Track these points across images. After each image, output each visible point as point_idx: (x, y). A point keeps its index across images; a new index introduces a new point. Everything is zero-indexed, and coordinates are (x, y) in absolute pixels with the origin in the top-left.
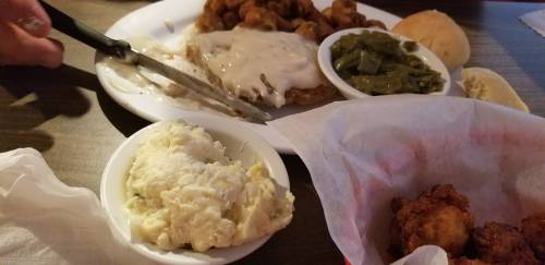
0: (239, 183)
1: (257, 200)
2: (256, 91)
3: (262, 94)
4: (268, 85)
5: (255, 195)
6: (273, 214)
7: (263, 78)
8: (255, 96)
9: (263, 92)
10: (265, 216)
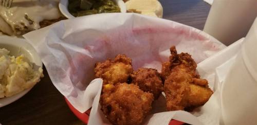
0: (5, 65)
1: (16, 72)
2: (22, 24)
3: (26, 25)
4: (30, 20)
5: (14, 69)
6: (27, 78)
7: (26, 17)
8: (22, 26)
9: (27, 24)
10: (22, 80)
